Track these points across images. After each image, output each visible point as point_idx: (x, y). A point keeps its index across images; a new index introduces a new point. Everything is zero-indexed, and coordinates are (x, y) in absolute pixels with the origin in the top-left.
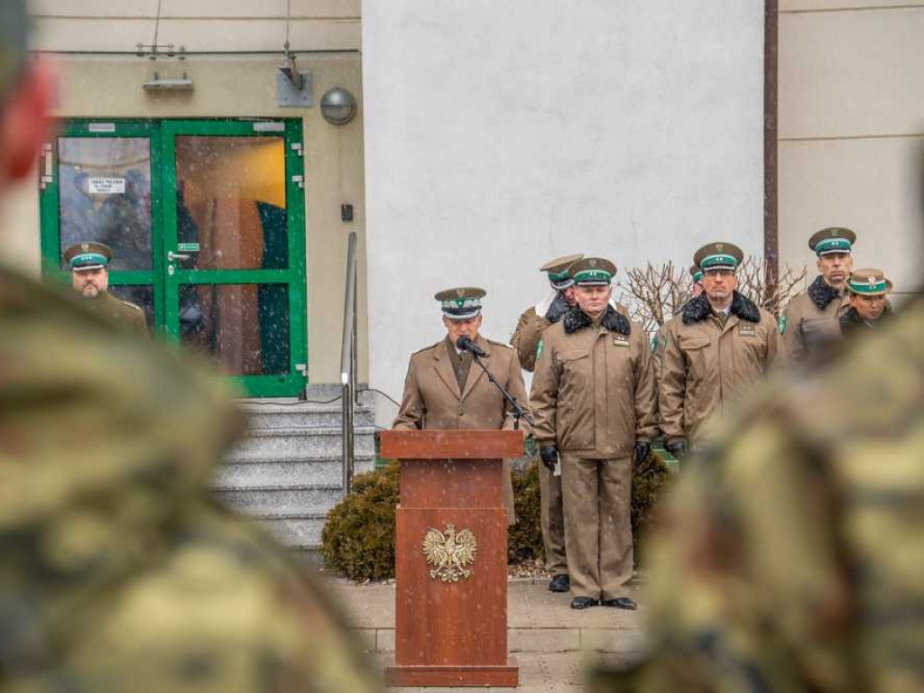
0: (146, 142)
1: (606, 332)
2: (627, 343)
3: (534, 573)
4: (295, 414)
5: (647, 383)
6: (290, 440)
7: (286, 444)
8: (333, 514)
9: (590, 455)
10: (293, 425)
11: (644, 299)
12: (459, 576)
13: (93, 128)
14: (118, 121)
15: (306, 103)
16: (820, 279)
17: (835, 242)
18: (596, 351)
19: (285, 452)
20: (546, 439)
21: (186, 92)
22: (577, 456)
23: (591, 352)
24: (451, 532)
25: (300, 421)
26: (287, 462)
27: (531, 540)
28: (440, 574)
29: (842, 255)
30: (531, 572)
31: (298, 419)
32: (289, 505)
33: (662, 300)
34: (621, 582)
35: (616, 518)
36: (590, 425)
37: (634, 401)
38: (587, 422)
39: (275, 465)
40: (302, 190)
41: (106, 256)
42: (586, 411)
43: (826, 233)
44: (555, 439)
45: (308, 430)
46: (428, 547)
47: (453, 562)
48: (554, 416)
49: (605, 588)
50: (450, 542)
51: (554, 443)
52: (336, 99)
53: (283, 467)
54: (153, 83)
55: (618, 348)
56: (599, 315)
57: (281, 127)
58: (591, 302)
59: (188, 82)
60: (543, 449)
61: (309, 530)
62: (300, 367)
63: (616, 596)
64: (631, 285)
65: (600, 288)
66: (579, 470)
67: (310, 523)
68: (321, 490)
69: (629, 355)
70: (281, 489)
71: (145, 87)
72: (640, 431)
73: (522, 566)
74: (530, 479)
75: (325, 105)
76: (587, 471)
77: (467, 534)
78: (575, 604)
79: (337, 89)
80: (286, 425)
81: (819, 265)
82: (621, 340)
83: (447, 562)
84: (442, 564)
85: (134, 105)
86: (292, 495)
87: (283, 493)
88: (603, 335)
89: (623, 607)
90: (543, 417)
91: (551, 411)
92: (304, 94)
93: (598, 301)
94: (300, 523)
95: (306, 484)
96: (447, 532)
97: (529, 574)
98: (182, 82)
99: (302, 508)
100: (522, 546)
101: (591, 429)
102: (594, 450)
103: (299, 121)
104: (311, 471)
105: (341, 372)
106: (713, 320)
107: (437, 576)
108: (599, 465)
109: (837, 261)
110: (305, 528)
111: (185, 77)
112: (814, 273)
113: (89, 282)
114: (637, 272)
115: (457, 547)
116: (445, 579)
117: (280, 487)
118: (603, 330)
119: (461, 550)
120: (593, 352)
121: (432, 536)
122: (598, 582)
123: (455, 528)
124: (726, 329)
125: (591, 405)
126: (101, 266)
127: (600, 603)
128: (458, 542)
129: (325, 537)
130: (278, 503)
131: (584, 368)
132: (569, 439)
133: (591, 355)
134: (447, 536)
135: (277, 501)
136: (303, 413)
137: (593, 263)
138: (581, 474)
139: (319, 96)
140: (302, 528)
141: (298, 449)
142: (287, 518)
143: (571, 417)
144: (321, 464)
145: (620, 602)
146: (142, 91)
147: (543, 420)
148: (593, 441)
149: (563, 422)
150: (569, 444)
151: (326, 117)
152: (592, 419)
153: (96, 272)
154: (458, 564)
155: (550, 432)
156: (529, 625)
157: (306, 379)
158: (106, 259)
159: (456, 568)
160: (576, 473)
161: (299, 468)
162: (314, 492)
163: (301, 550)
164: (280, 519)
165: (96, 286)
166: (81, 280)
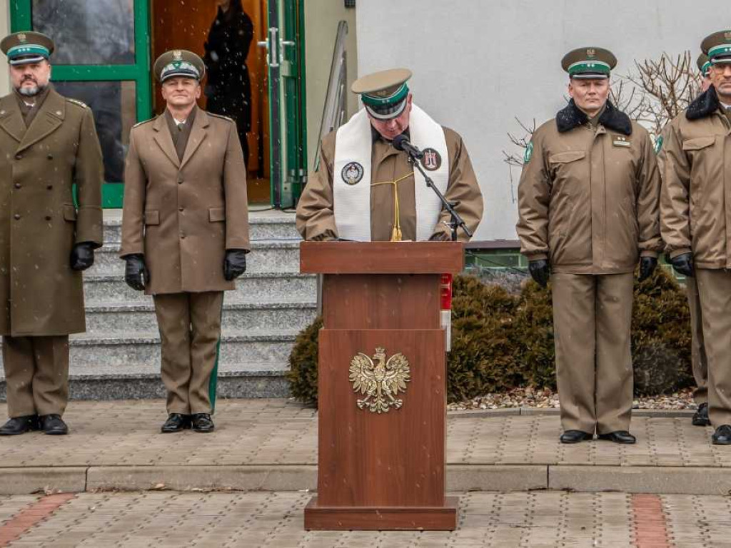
1: (605, 131)
2: (627, 144)
3: (522, 402)
4: (277, 224)
5: (651, 189)
6: (269, 254)
7: (265, 258)
9: (587, 270)
10: (275, 236)
11: (656, 95)
12: (389, 406)
18: (593, 154)
19: (263, 267)
20: (536, 252)
22: (571, 272)
23: (588, 153)
24: (382, 357)
25: (283, 232)
26: (262, 278)
27: (522, 366)
28: (368, 404)
30: (519, 401)
31: (282, 229)
32: (262, 326)
33: (677, 95)
34: (619, 414)
35: (613, 341)
36: (586, 236)
37: (636, 210)
38: (583, 233)
39: (250, 282)
41: (47, 47)
42: (582, 220)
44: (547, 253)
45: (289, 242)
46: (355, 374)
47: (382, 391)
48: (546, 226)
49: (601, 420)
50: (380, 366)
51: (544, 257)
53: (258, 283)
55: (618, 149)
56: (596, 113)
58: (588, 97)
60: (532, 264)
61: (281, 354)
63: (614, 429)
64: (642, 78)
65: (598, 82)
66: (574, 287)
68: (298, 309)
69: (630, 157)
70: (252, 309)
72: (642, 245)
73: (510, 395)
74: (523, 298)
76: (584, 288)
77: (399, 359)
78: (565, 437)
80: (267, 236)
82: (621, 141)
83: (376, 391)
84: (370, 392)
86: (266, 315)
87: (255, 313)
88: (601, 135)
89: (621, 441)
90: (531, 229)
91: (541, 223)
93: (597, 96)
94: (272, 346)
95: (281, 302)
96: (375, 356)
97: (516, 403)
99: (276, 329)
100: (510, 372)
101: (586, 241)
102: (591, 264)
104: (289, 288)
106: (721, 118)
107: (364, 406)
108: (596, 281)
110: (277, 351)
113: (27, 77)
114: (649, 64)
115: (388, 373)
116: (373, 410)
117: (251, 305)
118: (600, 130)
119: (391, 376)
120: (590, 155)
121: (359, 361)
122: (594, 414)
123: (385, 352)
125: (587, 213)
126: (41, 58)
127: (595, 436)
128: (388, 367)
129: (293, 361)
130: (251, 323)
131: (580, 171)
132: (561, 253)
133: (587, 157)
134: (377, 361)
135: (250, 321)
136: (287, 224)
137: (591, 53)
138: (576, 292)
140: (274, 352)
141: (278, 264)
142: (257, 341)
143: (564, 228)
144: (300, 281)
145: (617, 435)
147: (532, 232)
148: (590, 255)
149: (556, 234)
150: (563, 257)
152: (589, 229)
153: (34, 65)
154: (389, 392)
155: (539, 245)
156: (491, 462)
158: (47, 50)
159: (385, 397)
160: (570, 290)
161: (277, 284)
162: (291, 313)
163: (270, 377)
164: (248, 342)
165: (35, 81)
166: (19, 75)
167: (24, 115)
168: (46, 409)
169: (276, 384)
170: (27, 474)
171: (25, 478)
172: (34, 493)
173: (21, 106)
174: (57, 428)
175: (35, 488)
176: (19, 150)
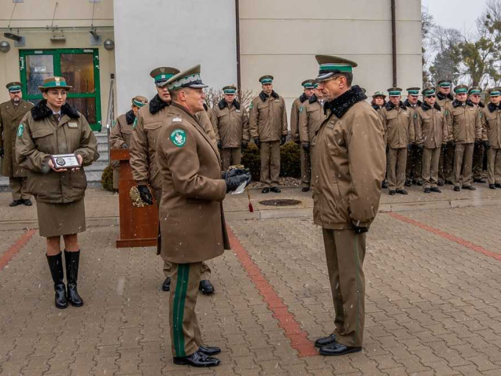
0: (52, 56)
8: (105, 171)
13: (36, 52)
14: (43, 50)
15: (100, 44)
16: (262, 91)
17: (267, 80)
21: (63, 41)
29: (270, 84)
31: (99, 138)
40: (99, 70)
43: (265, 77)
52: (108, 43)
54: (53, 38)
57: (92, 51)
59: (63, 38)
61: (99, 175)
62: (99, 122)
67: (99, 172)
68: (103, 161)
71: (51, 40)
75: (105, 45)
79: (108, 40)
81: (262, 87)
85: (48, 45)
92: (99, 41)
98: (62, 38)
99: (97, 167)
103: (98, 49)
105: (107, 124)
107: (135, 205)
109: (268, 86)
111: (63, 36)
112: (261, 90)
113: (16, 96)
124: (231, 110)
126: (20, 90)
129: (103, 178)
136: (100, 136)
139: (104, 41)
142: (91, 171)
144: (103, 153)
146: (50, 41)
151: (106, 48)
153: (18, 92)
157: (101, 125)
162: (100, 162)
163: (96, 182)
164: (89, 171)
165: (19, 97)
166: (13, 95)
167: (14, 108)
168: (25, 198)
169: (98, 184)
170: (21, 223)
171: (20, 225)
172: (23, 229)
173: (13, 105)
174: (29, 204)
175: (23, 228)
176: (13, 119)
